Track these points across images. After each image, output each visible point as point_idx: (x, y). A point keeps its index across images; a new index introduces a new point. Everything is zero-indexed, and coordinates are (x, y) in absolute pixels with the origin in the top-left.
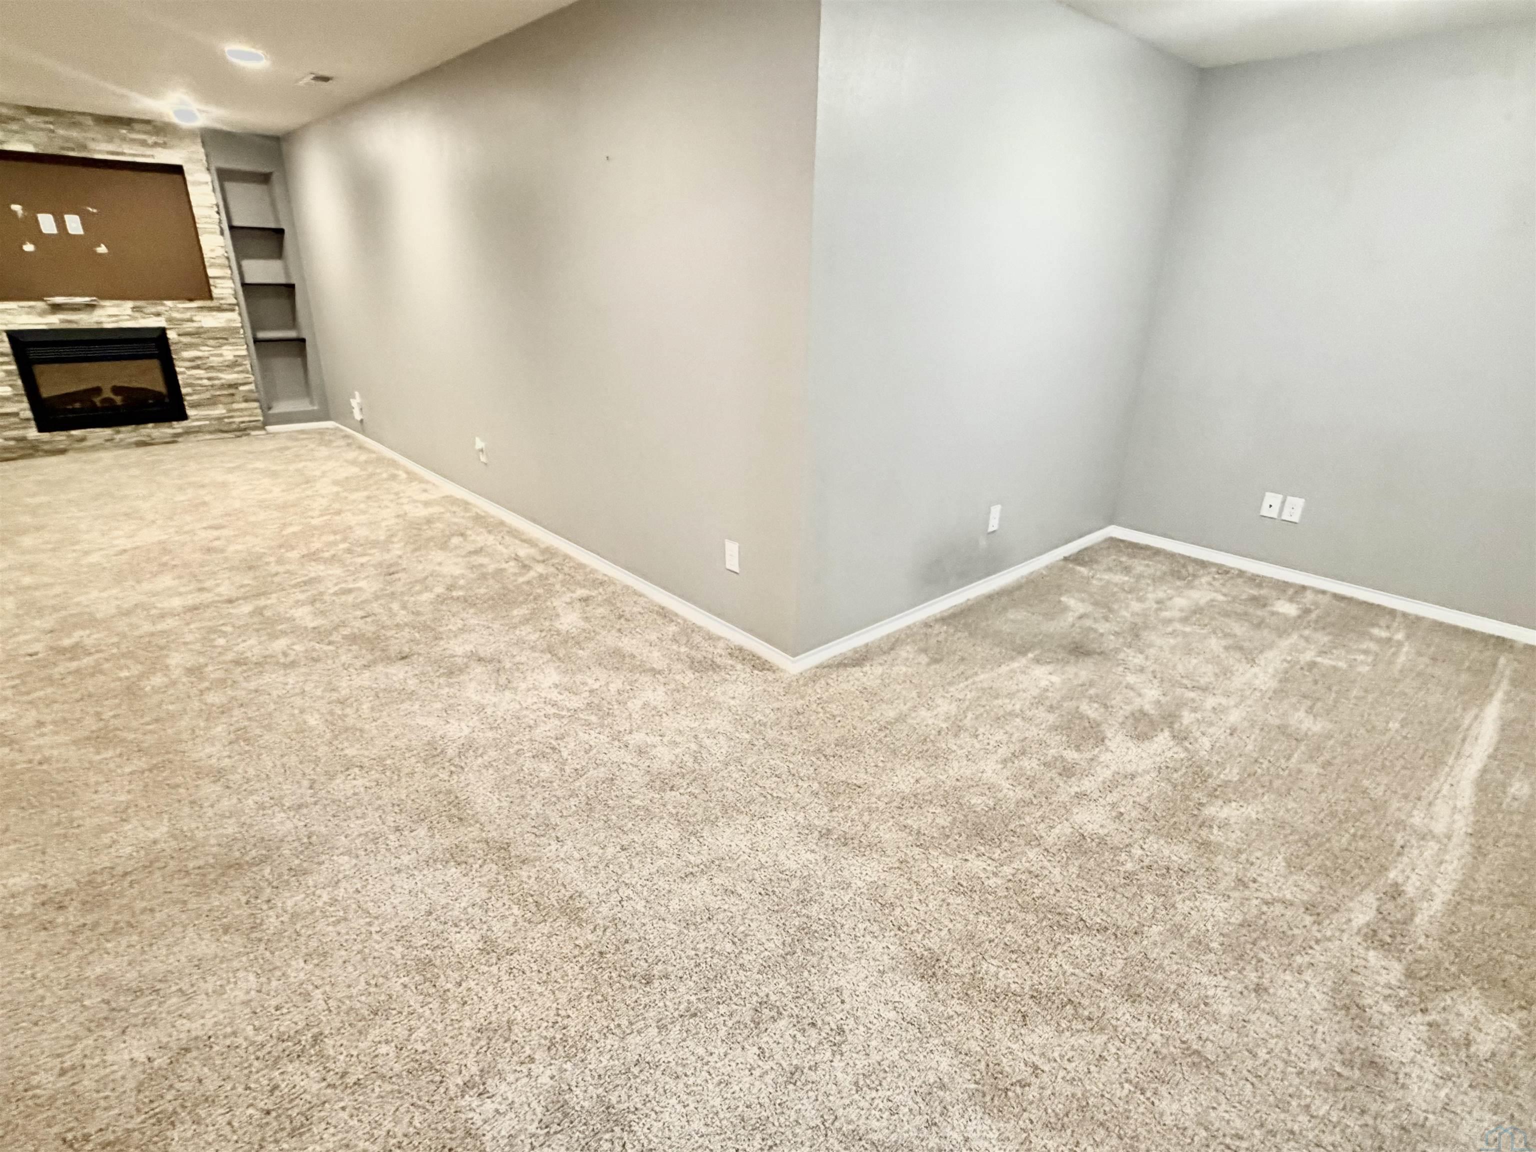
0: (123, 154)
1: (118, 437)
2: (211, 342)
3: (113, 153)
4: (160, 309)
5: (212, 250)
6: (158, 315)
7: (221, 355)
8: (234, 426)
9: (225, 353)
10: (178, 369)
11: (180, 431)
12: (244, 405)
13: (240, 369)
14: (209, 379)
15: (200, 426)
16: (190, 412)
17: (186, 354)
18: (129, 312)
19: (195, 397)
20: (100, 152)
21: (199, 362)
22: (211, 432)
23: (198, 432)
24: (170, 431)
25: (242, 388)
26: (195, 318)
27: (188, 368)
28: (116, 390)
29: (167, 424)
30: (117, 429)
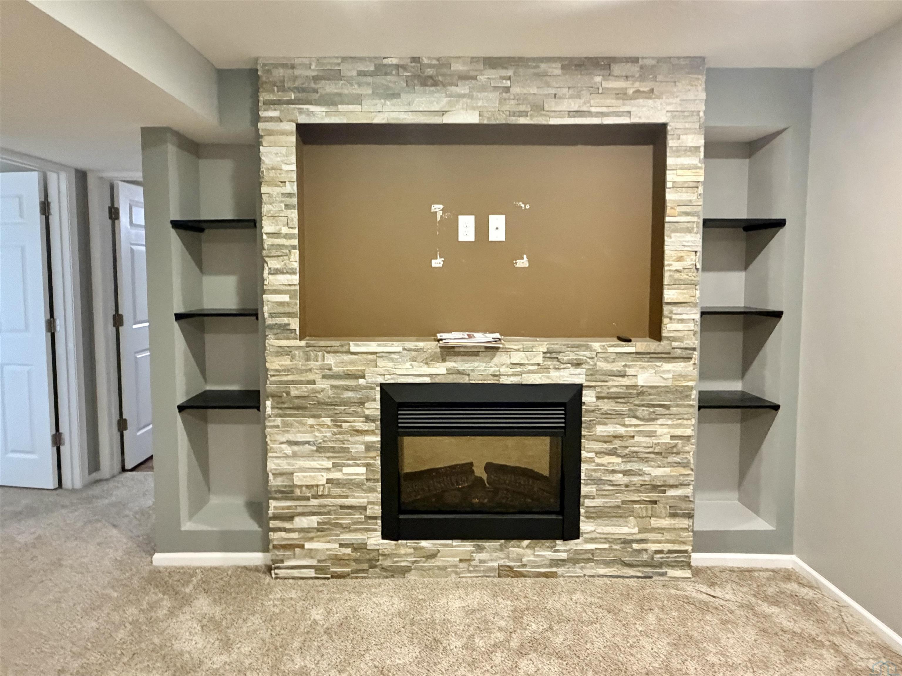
0: (589, 114)
1: (478, 556)
2: (643, 412)
3: (578, 113)
4: (583, 354)
5: (680, 259)
6: (578, 364)
7: (651, 434)
8: (645, 557)
9: (660, 431)
10: (584, 454)
11: (564, 556)
12: (666, 522)
13: (677, 459)
14: (625, 473)
15: (592, 552)
16: (585, 526)
17: (600, 430)
18: (539, 359)
19: (598, 502)
20: (559, 114)
21: (617, 443)
22: (607, 564)
23: (588, 560)
24: (549, 554)
25: (671, 493)
26: (630, 371)
27: (598, 453)
28: (489, 467)
29: (548, 543)
30: (480, 543)
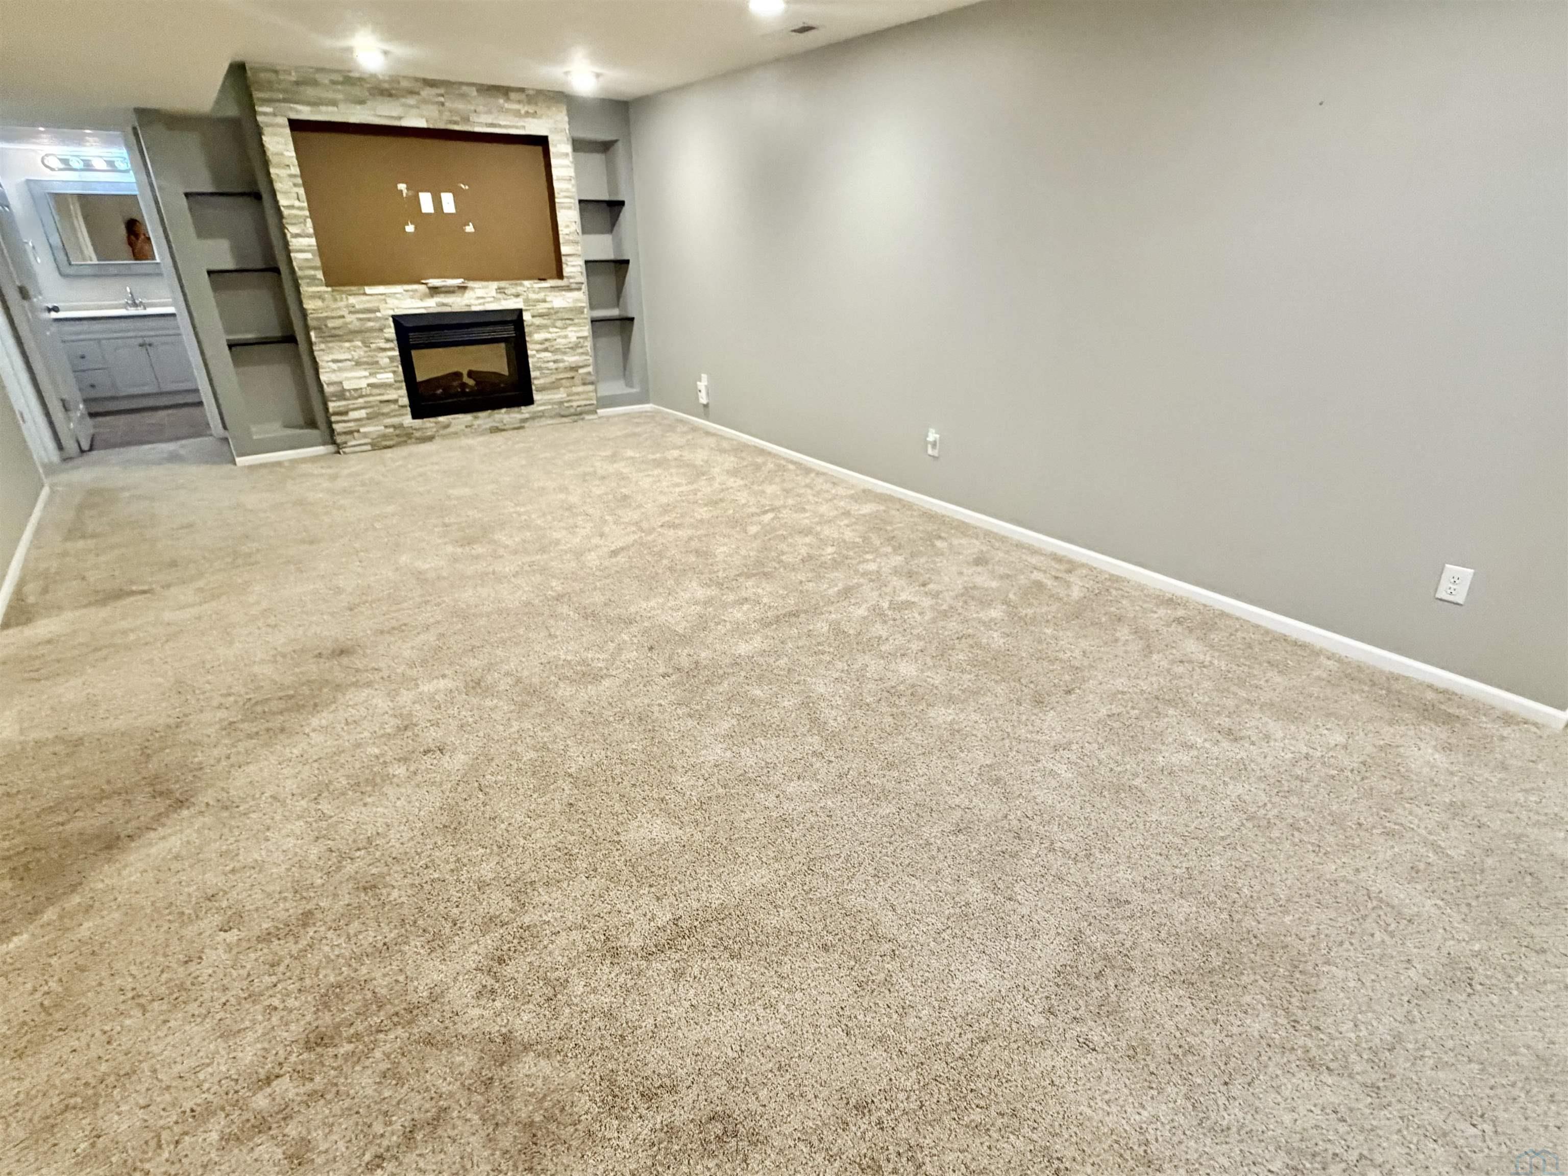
0: (500, 126)
1: (477, 422)
2: (559, 324)
3: (492, 125)
4: (520, 289)
5: (567, 226)
6: (517, 296)
7: (566, 337)
8: (572, 410)
9: (570, 334)
10: (530, 352)
11: (527, 416)
12: (580, 389)
13: (581, 350)
14: (555, 362)
15: (543, 411)
16: (537, 396)
17: (538, 337)
18: (494, 293)
19: (542, 381)
20: (480, 124)
21: (547, 344)
22: (552, 417)
23: (541, 417)
24: (519, 416)
25: (581, 371)
26: (548, 299)
27: (538, 351)
28: (471, 374)
29: (516, 409)
30: (475, 414)
